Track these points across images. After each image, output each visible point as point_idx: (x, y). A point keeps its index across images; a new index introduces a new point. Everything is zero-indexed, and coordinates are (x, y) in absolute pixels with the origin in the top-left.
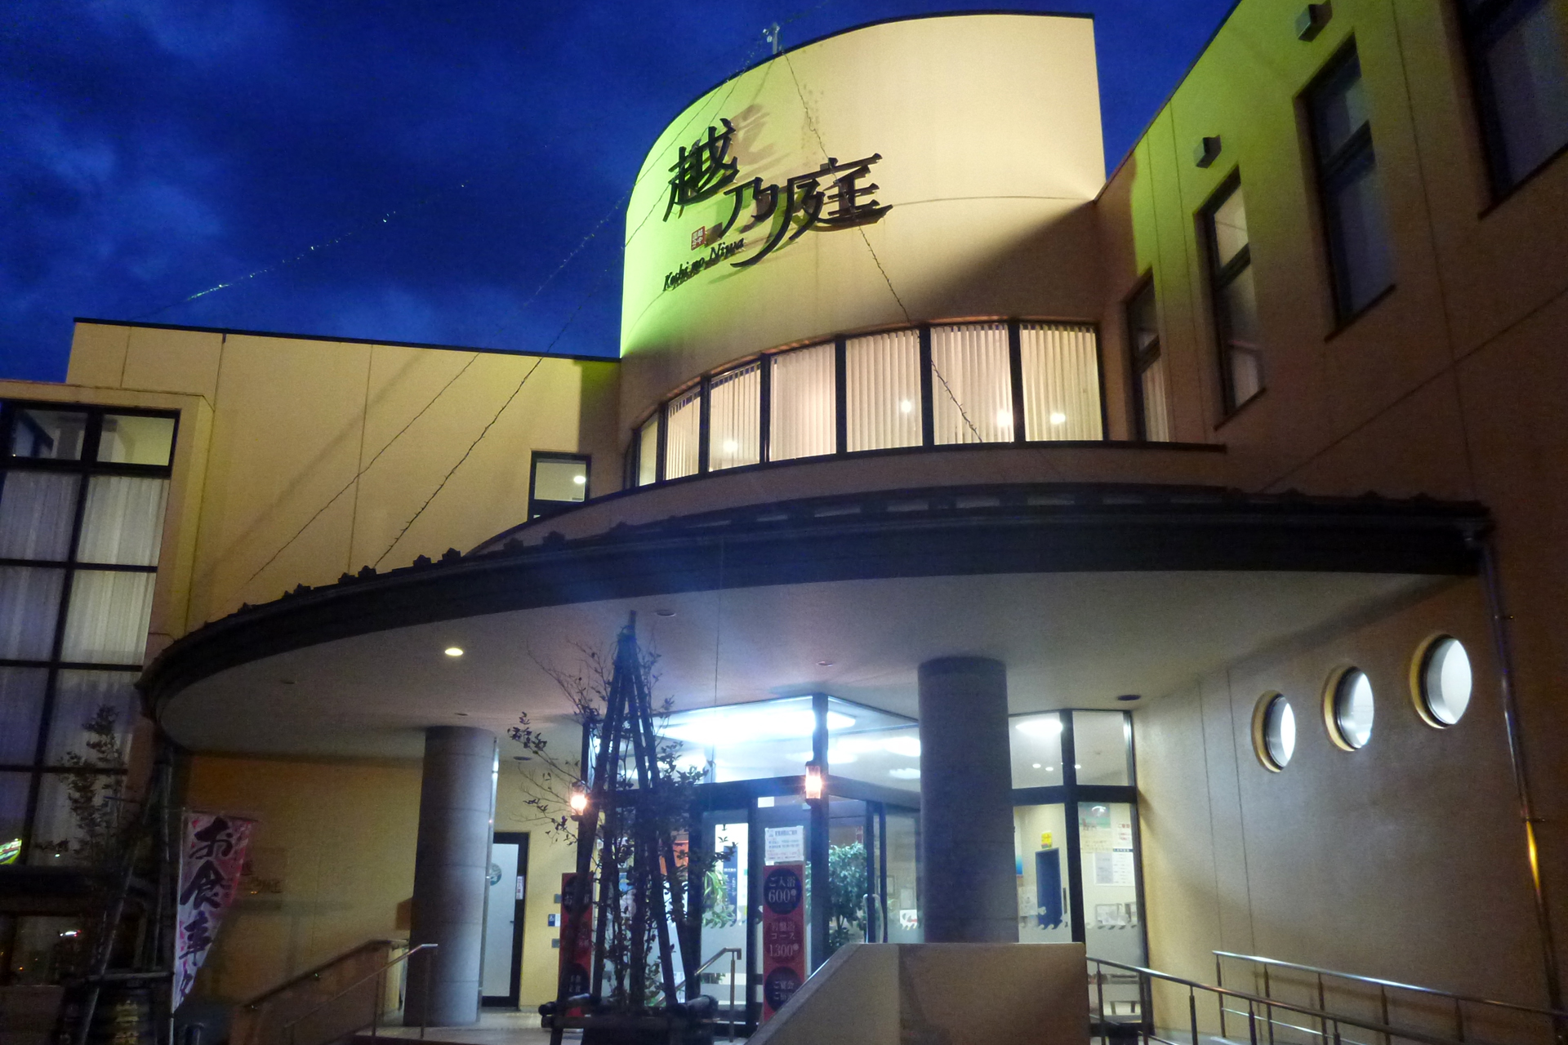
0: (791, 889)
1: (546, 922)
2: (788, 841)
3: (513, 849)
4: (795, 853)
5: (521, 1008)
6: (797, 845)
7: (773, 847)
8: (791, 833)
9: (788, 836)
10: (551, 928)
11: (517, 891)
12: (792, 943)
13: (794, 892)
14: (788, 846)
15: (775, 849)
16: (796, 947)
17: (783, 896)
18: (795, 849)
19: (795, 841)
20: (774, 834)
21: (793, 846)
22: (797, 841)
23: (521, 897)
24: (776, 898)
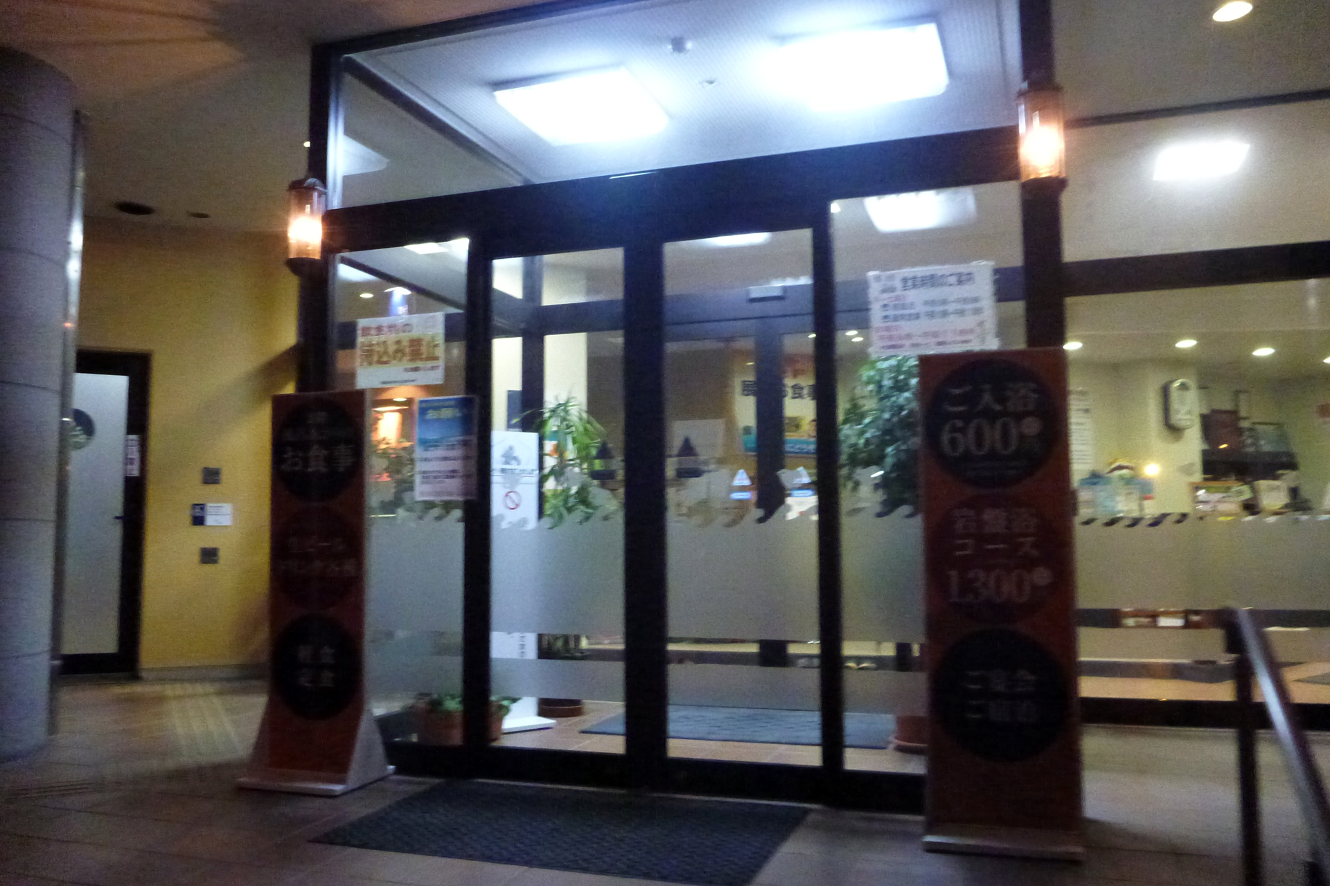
0: (1019, 417)
1: (187, 519)
2: (944, 302)
3: (116, 386)
4: (971, 331)
5: (144, 674)
6: (977, 311)
7: (896, 318)
8: (953, 280)
9: (946, 289)
10: (198, 529)
11: (128, 461)
12: (1030, 564)
13: (1031, 426)
14: (945, 314)
15: (902, 323)
16: (1041, 576)
17: (992, 435)
18: (969, 321)
19: (965, 300)
20: (898, 284)
21: (961, 313)
22: (976, 300)
23: (135, 471)
24: (966, 442)
